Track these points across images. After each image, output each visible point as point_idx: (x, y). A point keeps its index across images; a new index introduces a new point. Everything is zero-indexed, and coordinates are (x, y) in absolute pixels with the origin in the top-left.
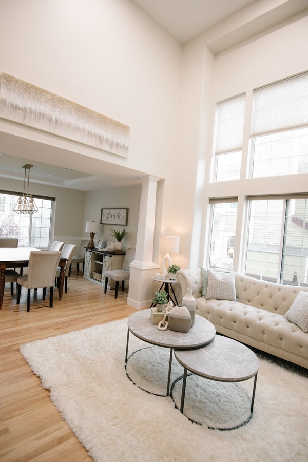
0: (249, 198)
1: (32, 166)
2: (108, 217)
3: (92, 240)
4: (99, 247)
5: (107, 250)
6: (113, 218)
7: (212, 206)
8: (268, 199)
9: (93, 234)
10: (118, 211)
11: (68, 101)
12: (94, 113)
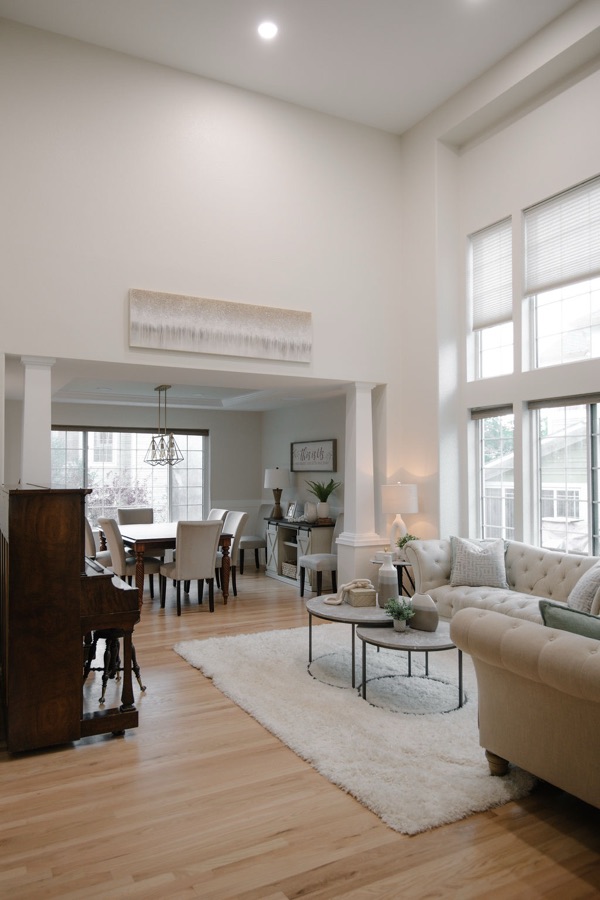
0: (533, 405)
1: (170, 387)
2: (303, 458)
3: (278, 503)
4: (290, 515)
5: (303, 520)
6: (312, 460)
7: (477, 425)
8: (565, 405)
9: (278, 493)
10: (318, 446)
11: (213, 301)
12: (252, 307)
